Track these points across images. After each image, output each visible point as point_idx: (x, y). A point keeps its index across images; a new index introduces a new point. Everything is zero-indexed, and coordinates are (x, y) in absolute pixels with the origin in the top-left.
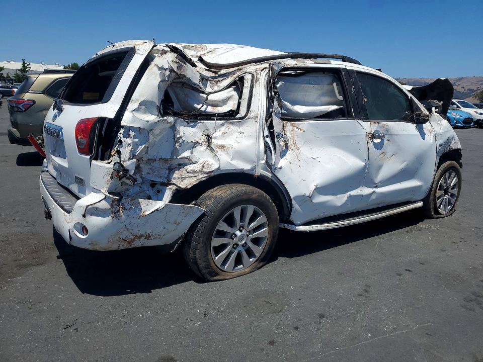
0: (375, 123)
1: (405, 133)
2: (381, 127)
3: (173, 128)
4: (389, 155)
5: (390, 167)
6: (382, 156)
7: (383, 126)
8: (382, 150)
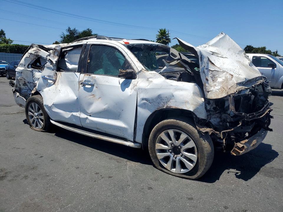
0: (87, 75)
1: (107, 84)
2: (91, 78)
3: (32, 72)
4: (97, 97)
5: (98, 106)
6: (92, 96)
7: (92, 78)
8: (92, 93)
